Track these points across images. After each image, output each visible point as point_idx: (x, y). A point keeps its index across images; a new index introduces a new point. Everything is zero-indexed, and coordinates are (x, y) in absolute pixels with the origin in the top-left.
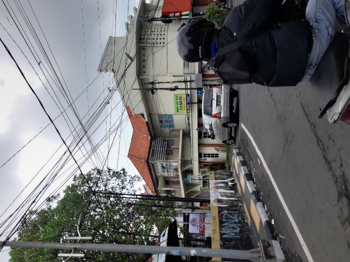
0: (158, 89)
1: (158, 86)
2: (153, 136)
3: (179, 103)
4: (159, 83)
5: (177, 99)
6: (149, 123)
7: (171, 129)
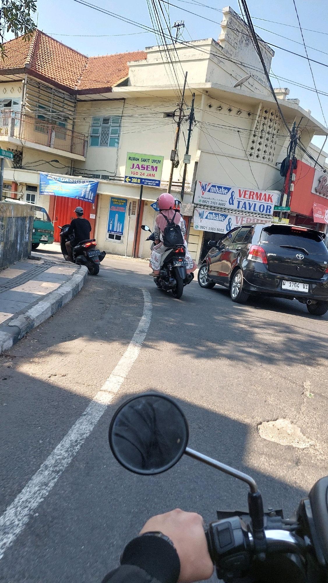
0: (179, 126)
1: (185, 127)
2: (80, 97)
3: (146, 164)
4: (190, 130)
5: (154, 161)
6: (107, 95)
7: (89, 140)
